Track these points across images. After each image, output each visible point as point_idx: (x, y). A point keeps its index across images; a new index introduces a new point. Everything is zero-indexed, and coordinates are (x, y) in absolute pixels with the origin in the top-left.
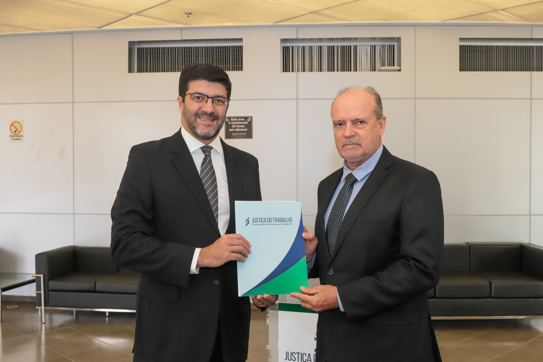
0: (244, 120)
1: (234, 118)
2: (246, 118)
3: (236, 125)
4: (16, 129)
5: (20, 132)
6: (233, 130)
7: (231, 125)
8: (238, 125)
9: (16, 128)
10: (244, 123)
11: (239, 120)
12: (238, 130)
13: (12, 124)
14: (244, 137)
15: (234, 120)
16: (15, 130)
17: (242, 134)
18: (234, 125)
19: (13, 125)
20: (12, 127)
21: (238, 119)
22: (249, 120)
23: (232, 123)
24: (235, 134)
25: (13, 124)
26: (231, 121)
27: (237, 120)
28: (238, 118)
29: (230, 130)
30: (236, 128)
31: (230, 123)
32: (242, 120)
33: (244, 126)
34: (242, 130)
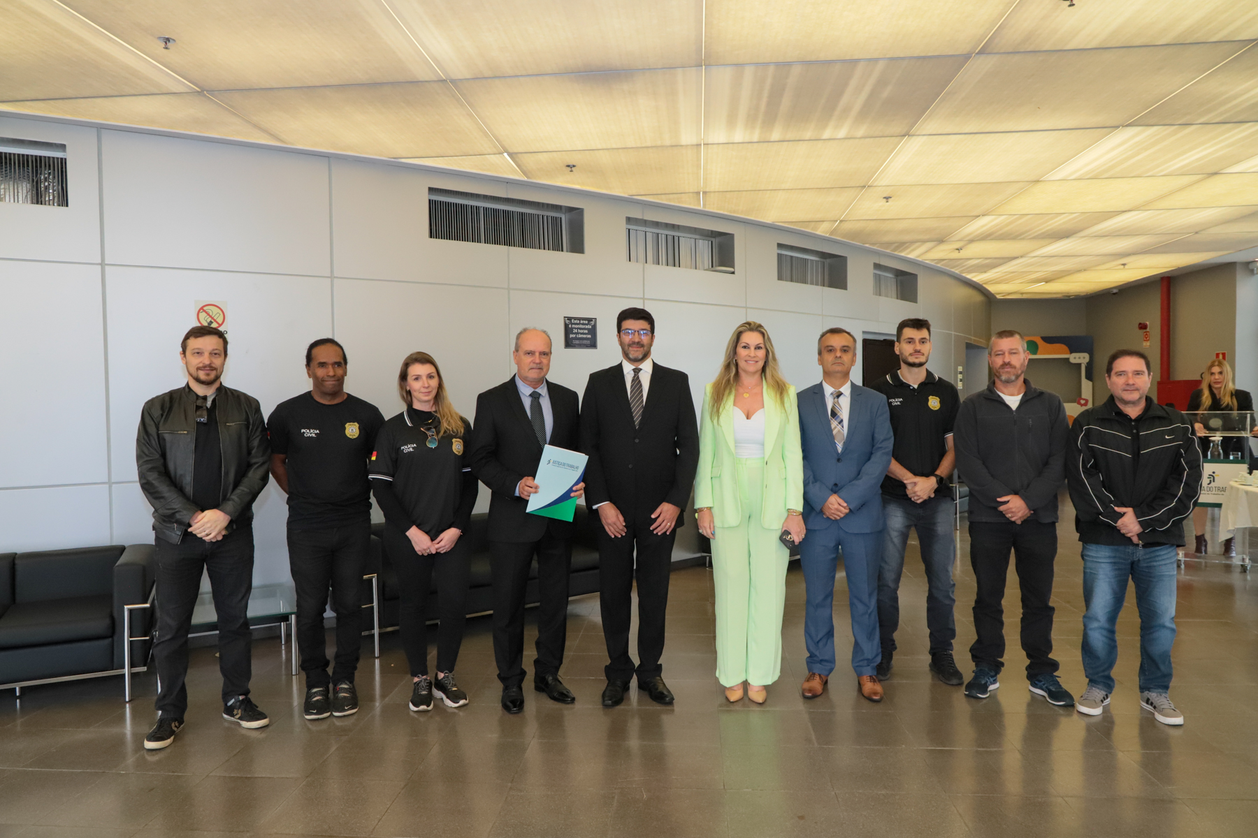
0: (587, 322)
1: (575, 319)
2: (590, 320)
3: (578, 329)
4: (213, 318)
5: (220, 325)
6: (574, 336)
7: (572, 329)
8: (581, 329)
9: (211, 316)
10: (587, 327)
11: (582, 322)
12: (580, 336)
13: (202, 308)
14: (587, 346)
15: (575, 322)
16: (209, 319)
17: (585, 342)
18: (575, 328)
19: (205, 311)
20: (203, 315)
21: (580, 320)
22: (593, 323)
23: (573, 326)
24: (577, 342)
25: (205, 308)
26: (572, 324)
28: (579, 319)
29: (571, 336)
30: (577, 333)
31: (570, 326)
32: (584, 322)
33: (586, 331)
34: (585, 336)
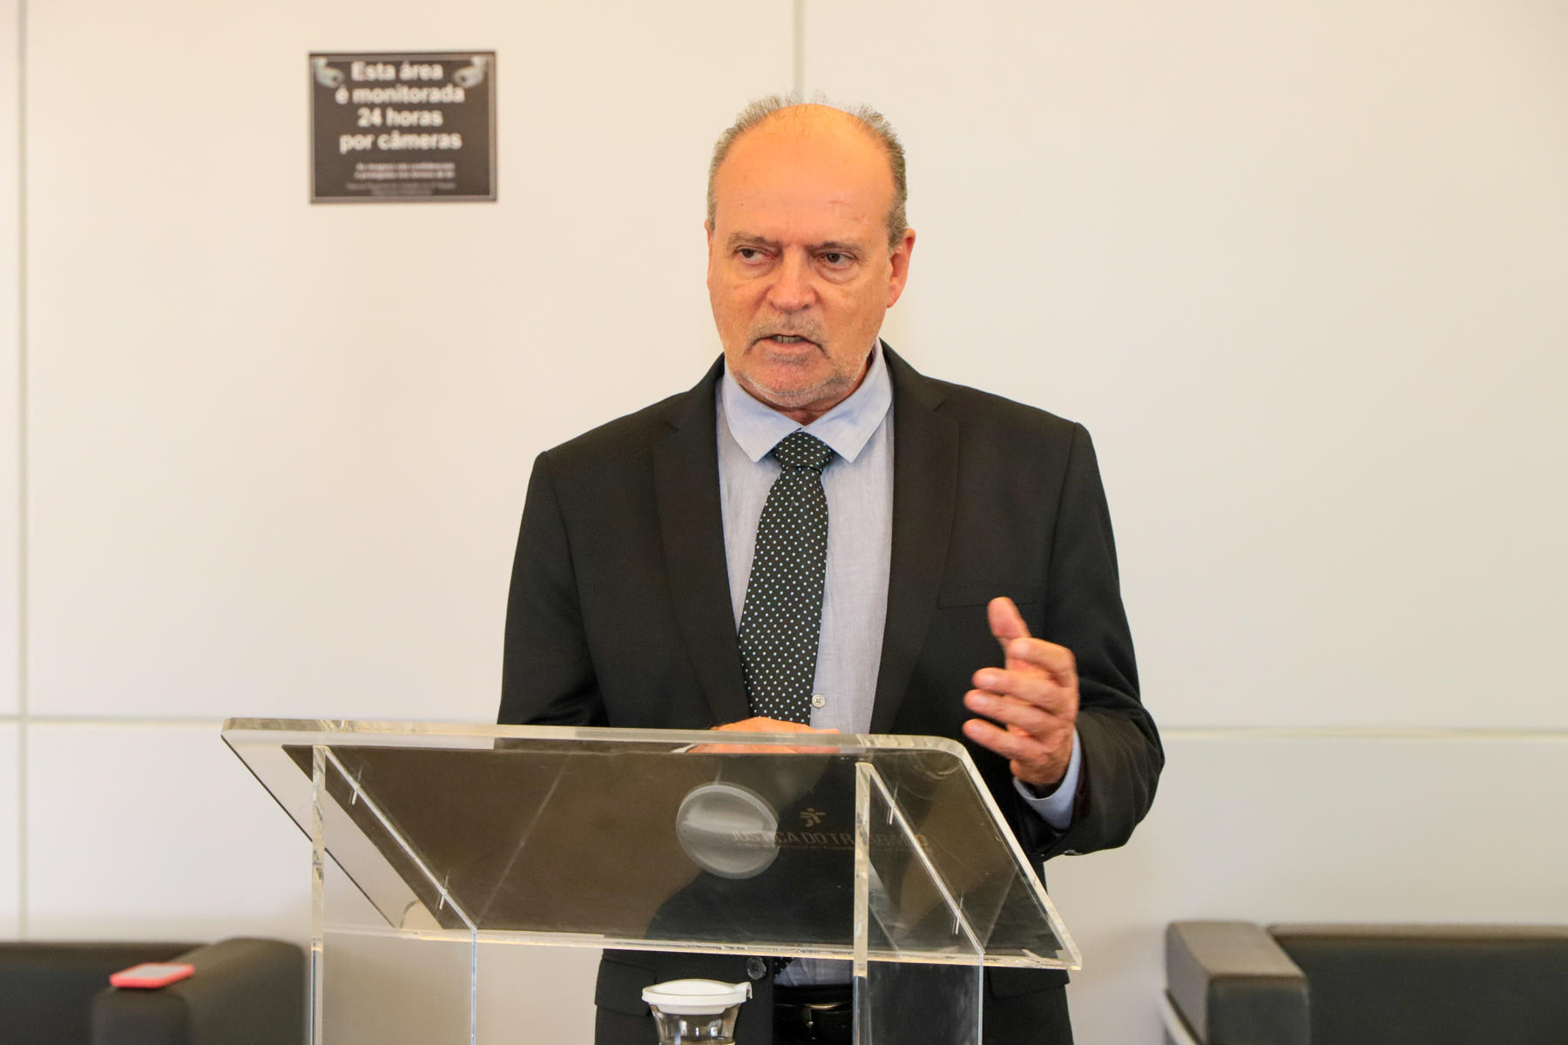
0: (437, 72)
1: (371, 59)
2: (452, 64)
3: (384, 107)
6: (363, 142)
7: (352, 108)
8: (400, 107)
10: (436, 95)
11: (408, 72)
12: (398, 142)
14: (437, 191)
15: (373, 73)
17: (425, 170)
18: (371, 106)
21: (398, 66)
22: (472, 75)
23: (361, 95)
24: (382, 171)
26: (351, 85)
27: (390, 73)
28: (396, 60)
29: (347, 143)
30: (385, 129)
31: (342, 96)
32: (425, 72)
33: (436, 118)
34: (424, 142)
